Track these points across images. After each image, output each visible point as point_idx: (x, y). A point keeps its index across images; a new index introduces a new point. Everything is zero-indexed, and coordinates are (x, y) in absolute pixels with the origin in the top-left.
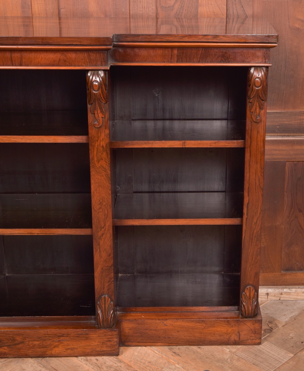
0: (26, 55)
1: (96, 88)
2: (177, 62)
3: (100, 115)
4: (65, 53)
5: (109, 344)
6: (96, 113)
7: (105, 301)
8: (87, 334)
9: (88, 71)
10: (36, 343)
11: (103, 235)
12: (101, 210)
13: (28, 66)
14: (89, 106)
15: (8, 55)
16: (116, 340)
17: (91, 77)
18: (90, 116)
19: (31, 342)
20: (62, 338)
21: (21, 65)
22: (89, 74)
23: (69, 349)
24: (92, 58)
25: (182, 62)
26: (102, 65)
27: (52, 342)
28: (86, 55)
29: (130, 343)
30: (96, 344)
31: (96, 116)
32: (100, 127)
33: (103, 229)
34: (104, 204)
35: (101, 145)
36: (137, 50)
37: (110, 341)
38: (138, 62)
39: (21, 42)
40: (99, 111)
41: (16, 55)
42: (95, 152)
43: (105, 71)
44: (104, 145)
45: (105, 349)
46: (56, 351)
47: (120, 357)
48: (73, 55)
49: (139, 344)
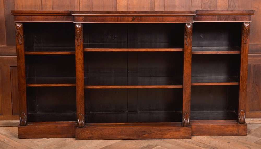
0: (164, 18)
1: (189, 30)
2: (217, 21)
3: (189, 40)
4: (178, 17)
5: (188, 133)
6: (188, 39)
7: (186, 115)
8: (179, 129)
9: (186, 23)
10: (159, 132)
11: (187, 87)
12: (187, 77)
13: (164, 21)
14: (185, 37)
15: (158, 18)
16: (190, 131)
17: (187, 26)
18: (185, 41)
19: (157, 132)
20: (169, 131)
21: (162, 21)
22: (186, 25)
23: (172, 135)
24: (188, 19)
25: (219, 21)
26: (191, 21)
27: (166, 132)
28: (185, 17)
29: (194, 135)
30: (183, 133)
31: (188, 40)
32: (189, 45)
33: (187, 85)
34: (188, 75)
35: (189, 51)
36: (202, 16)
37: (188, 132)
38: (203, 21)
39: (164, 13)
40: (189, 39)
41: (161, 18)
42: (186, 55)
43: (192, 23)
44: (190, 52)
45: (186, 135)
46: (167, 136)
47: (191, 139)
48: (181, 18)
49: (198, 135)
